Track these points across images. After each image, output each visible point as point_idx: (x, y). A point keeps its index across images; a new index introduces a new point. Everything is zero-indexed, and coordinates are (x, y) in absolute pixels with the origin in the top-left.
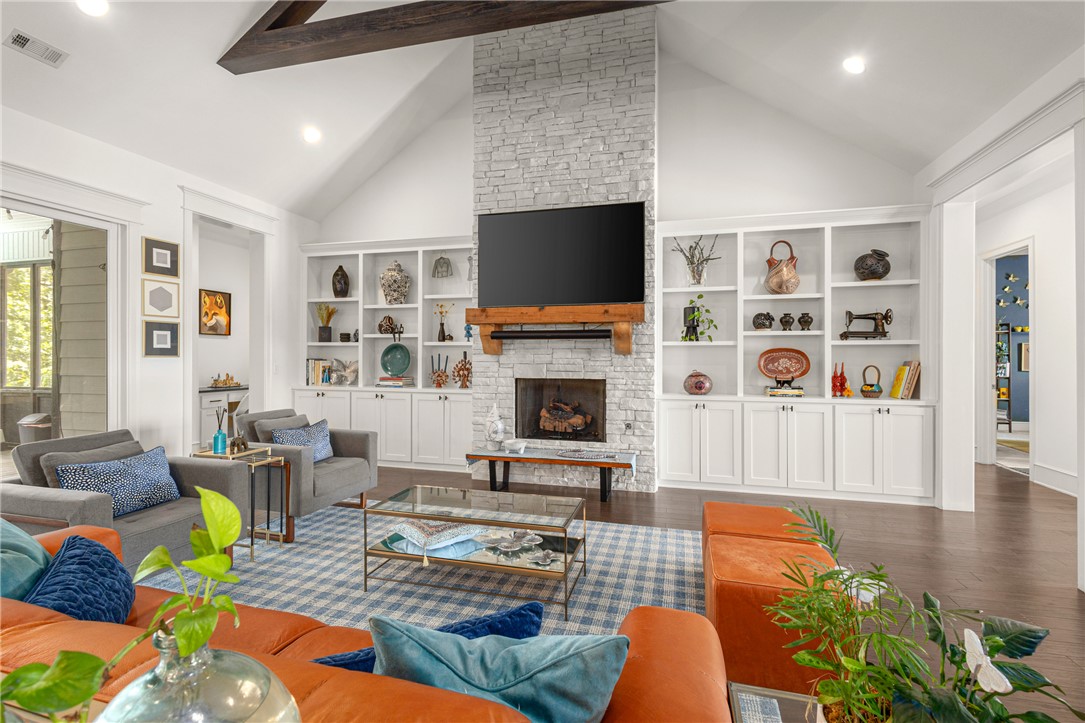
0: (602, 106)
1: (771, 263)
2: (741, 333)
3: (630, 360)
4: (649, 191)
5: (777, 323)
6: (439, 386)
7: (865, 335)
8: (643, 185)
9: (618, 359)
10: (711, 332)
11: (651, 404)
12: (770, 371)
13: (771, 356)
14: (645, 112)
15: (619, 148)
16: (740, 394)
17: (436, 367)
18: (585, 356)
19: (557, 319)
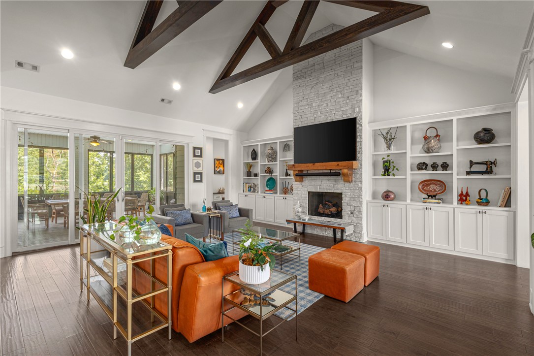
0: (340, 78)
1: (426, 138)
2: (409, 171)
3: (352, 185)
4: (360, 112)
5: (429, 167)
6: (286, 194)
7: (482, 173)
8: (357, 110)
9: (347, 184)
10: (395, 172)
11: (361, 204)
12: (425, 190)
13: (425, 184)
14: (358, 78)
15: (347, 95)
16: (408, 201)
17: (284, 186)
18: (334, 183)
19: (319, 168)
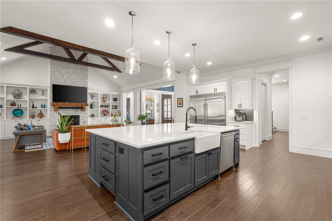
1: (103, 98)
2: (99, 108)
3: (84, 112)
4: (87, 86)
5: (104, 106)
6: (33, 118)
7: (115, 109)
8: (86, 85)
9: (82, 112)
10: (94, 108)
11: (88, 119)
12: (103, 113)
13: (103, 111)
15: (82, 78)
16: (99, 117)
17: (32, 114)
18: (76, 111)
19: (73, 105)
